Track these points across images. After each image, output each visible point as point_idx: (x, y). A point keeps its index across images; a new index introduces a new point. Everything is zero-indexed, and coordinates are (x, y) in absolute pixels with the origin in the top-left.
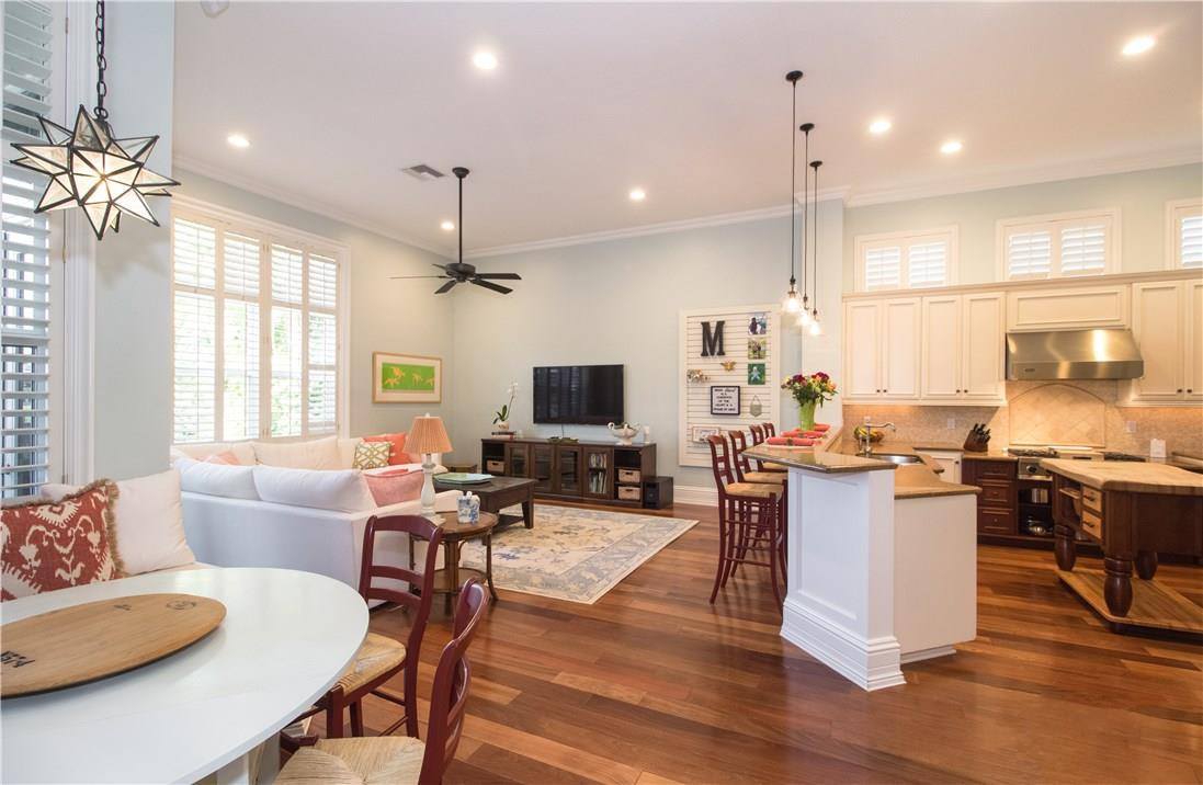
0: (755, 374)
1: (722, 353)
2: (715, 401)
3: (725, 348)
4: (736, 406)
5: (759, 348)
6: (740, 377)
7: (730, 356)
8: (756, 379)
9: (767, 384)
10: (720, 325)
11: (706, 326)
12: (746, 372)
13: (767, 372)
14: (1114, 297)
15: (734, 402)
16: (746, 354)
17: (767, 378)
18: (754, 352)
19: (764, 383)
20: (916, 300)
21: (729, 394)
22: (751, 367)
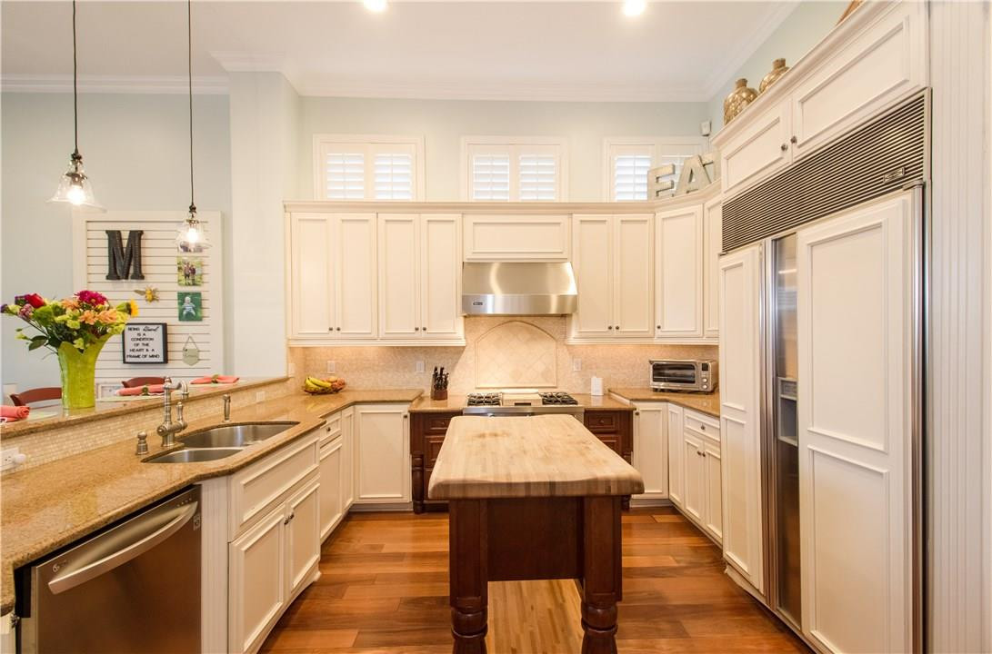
0: (189, 307)
1: (139, 276)
2: (130, 345)
3: (144, 270)
4: (159, 351)
5: (193, 271)
6: (167, 311)
7: (152, 281)
8: (189, 314)
9: (205, 321)
10: (136, 236)
11: (114, 236)
12: (175, 304)
13: (205, 304)
14: (557, 228)
15: (157, 346)
16: (175, 278)
17: (205, 312)
18: (187, 276)
19: (200, 319)
20: (370, 216)
21: (149, 334)
22: (182, 296)
